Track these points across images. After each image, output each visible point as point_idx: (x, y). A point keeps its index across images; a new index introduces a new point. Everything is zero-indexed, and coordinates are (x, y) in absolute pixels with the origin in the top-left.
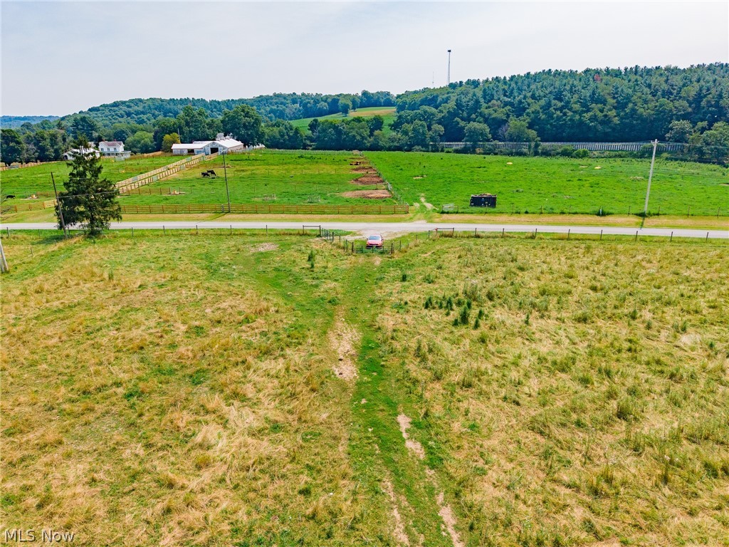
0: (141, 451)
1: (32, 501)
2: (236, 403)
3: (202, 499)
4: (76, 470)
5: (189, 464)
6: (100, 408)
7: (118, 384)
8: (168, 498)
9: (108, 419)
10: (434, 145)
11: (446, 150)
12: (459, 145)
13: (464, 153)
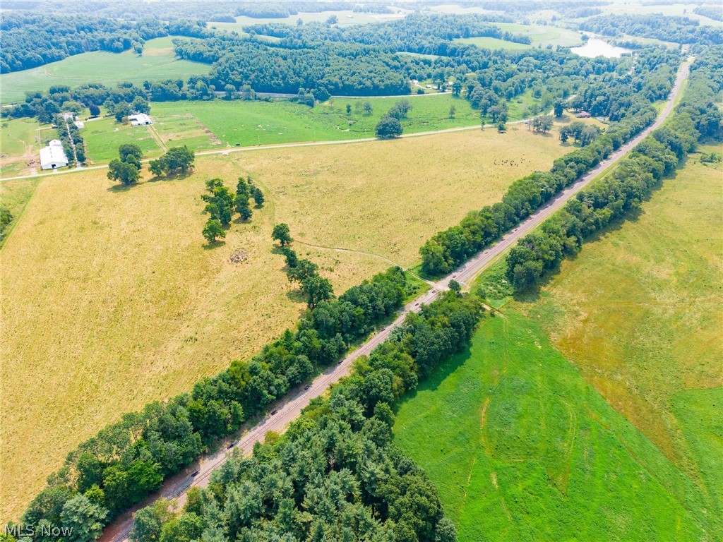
10: (212, 94)
11: (218, 97)
12: (223, 94)
13: (227, 98)
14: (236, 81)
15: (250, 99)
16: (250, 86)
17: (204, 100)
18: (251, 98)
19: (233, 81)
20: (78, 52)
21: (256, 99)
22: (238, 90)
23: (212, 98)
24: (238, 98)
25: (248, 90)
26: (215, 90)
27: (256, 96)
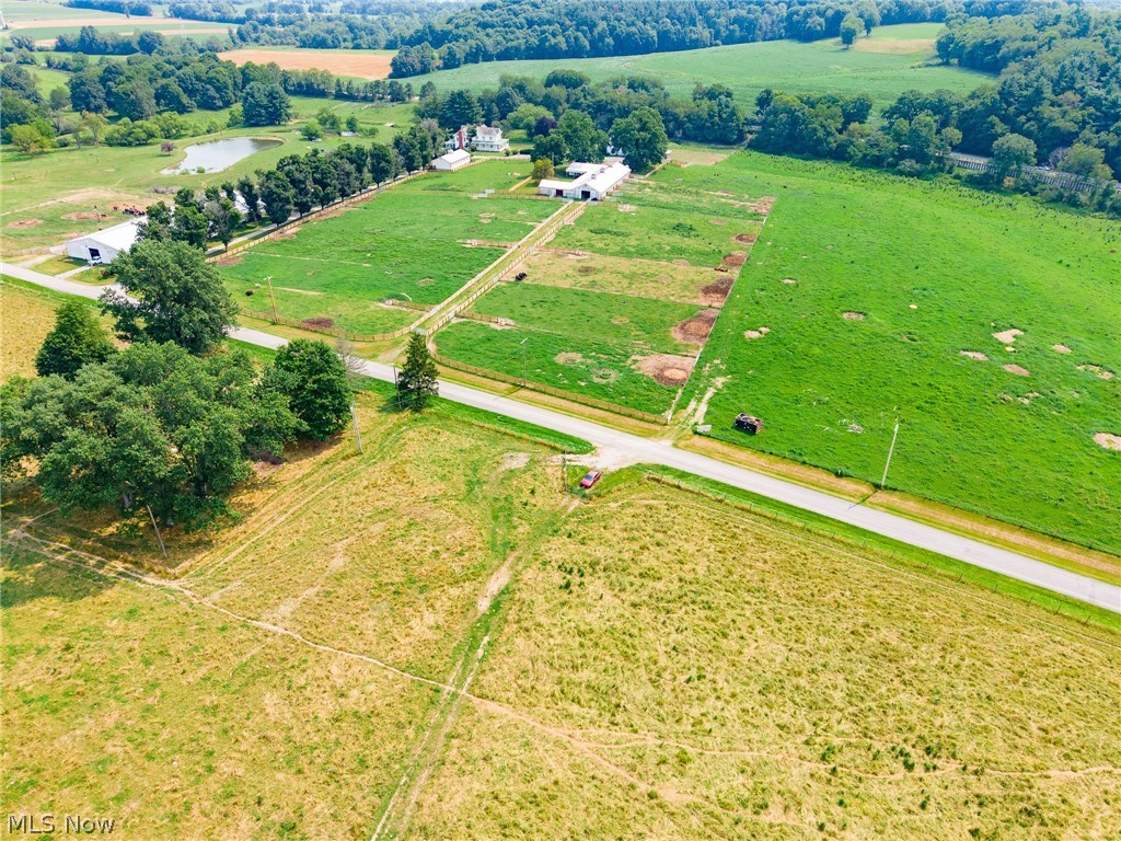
0: (391, 622)
1: (358, 632)
2: (430, 609)
3: (402, 648)
4: (371, 623)
5: (404, 634)
6: (384, 596)
7: (392, 584)
8: (394, 645)
9: (385, 603)
10: (940, 160)
11: (956, 171)
12: (978, 164)
13: (982, 183)
14: (1056, 129)
15: (1073, 203)
16: (1100, 153)
17: (901, 173)
18: (1083, 198)
19: (1041, 128)
20: (743, 40)
21: (1101, 207)
22: (1042, 160)
23: (933, 172)
24: (1027, 189)
25: (1085, 169)
26: (955, 148)
27: (1107, 194)
